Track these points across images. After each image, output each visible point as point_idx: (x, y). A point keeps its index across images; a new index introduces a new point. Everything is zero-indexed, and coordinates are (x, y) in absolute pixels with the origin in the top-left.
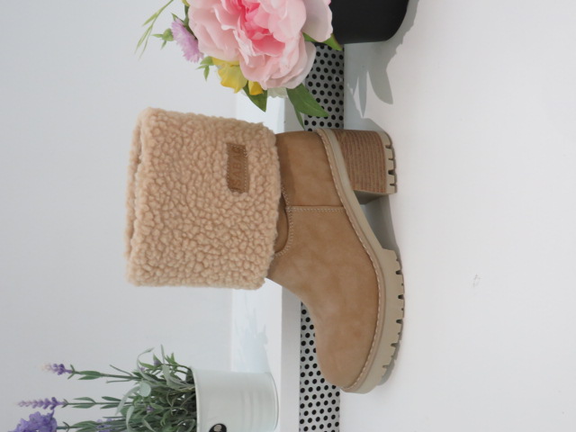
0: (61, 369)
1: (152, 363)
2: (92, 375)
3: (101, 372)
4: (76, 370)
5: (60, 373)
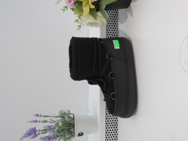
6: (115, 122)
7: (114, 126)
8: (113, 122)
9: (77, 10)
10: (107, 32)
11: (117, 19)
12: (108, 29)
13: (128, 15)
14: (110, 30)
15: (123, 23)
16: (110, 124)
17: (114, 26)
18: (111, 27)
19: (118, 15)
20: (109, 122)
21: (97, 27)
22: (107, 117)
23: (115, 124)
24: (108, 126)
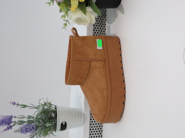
0: (14, 104)
1: (43, 104)
2: (25, 106)
3: (27, 105)
4: (19, 104)
5: (14, 105)
6: (99, 128)
7: (98, 132)
8: (97, 128)
9: (64, 5)
10: (94, 32)
11: (104, 19)
12: (95, 30)
13: (118, 13)
14: (97, 30)
15: (112, 23)
16: (94, 130)
17: (102, 26)
18: (98, 27)
19: (106, 15)
20: (93, 128)
21: (84, 25)
22: (91, 123)
23: (99, 130)
24: (92, 132)
